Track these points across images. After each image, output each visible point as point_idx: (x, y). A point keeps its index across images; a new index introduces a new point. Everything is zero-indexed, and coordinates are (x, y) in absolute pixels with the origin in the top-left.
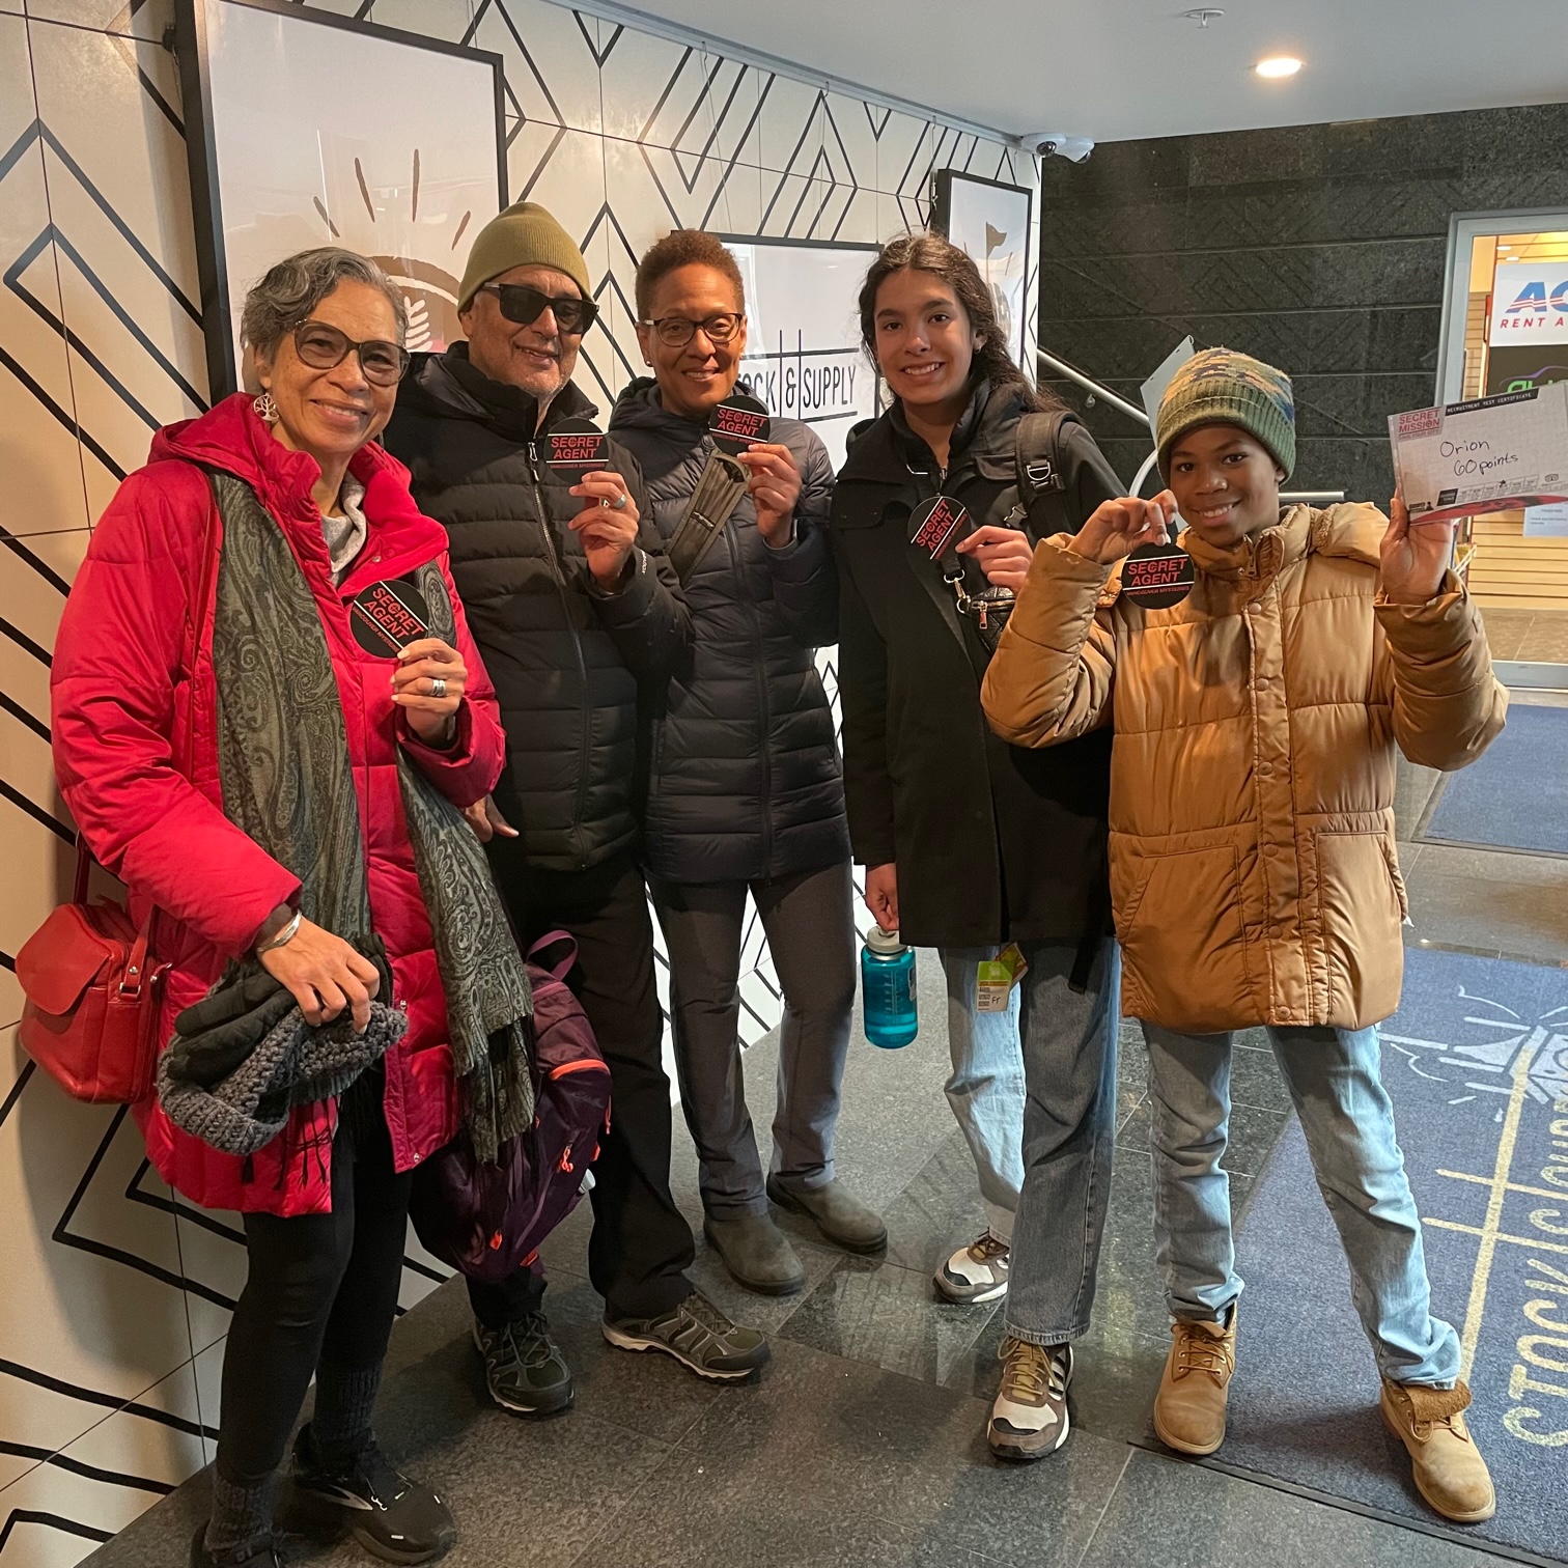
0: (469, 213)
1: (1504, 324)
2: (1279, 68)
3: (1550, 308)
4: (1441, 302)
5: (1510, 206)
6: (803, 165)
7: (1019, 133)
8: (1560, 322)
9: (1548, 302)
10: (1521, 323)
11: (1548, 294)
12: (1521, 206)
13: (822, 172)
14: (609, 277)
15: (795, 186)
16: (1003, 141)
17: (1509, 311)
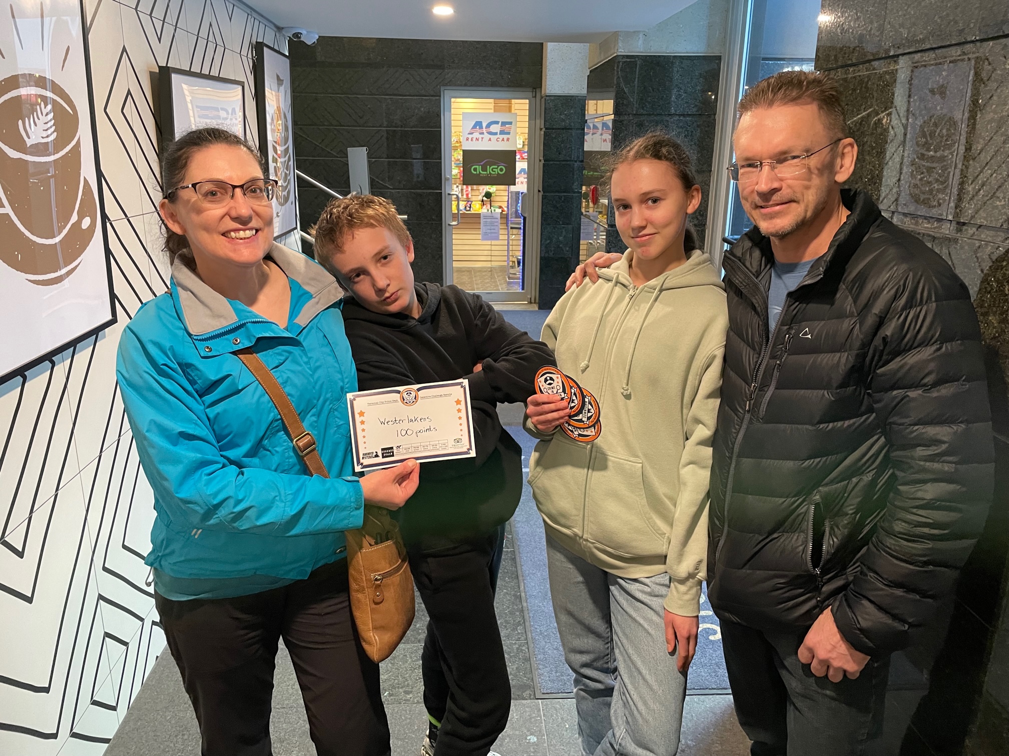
0: (68, 48)
1: (467, 139)
2: (443, 11)
3: (485, 131)
4: (441, 128)
5: (466, 85)
6: (204, 33)
7: (282, 26)
8: (490, 140)
9: (484, 130)
10: (474, 139)
11: (484, 125)
12: (471, 86)
13: (211, 38)
14: (129, 93)
15: (202, 43)
16: (275, 29)
17: (469, 134)
